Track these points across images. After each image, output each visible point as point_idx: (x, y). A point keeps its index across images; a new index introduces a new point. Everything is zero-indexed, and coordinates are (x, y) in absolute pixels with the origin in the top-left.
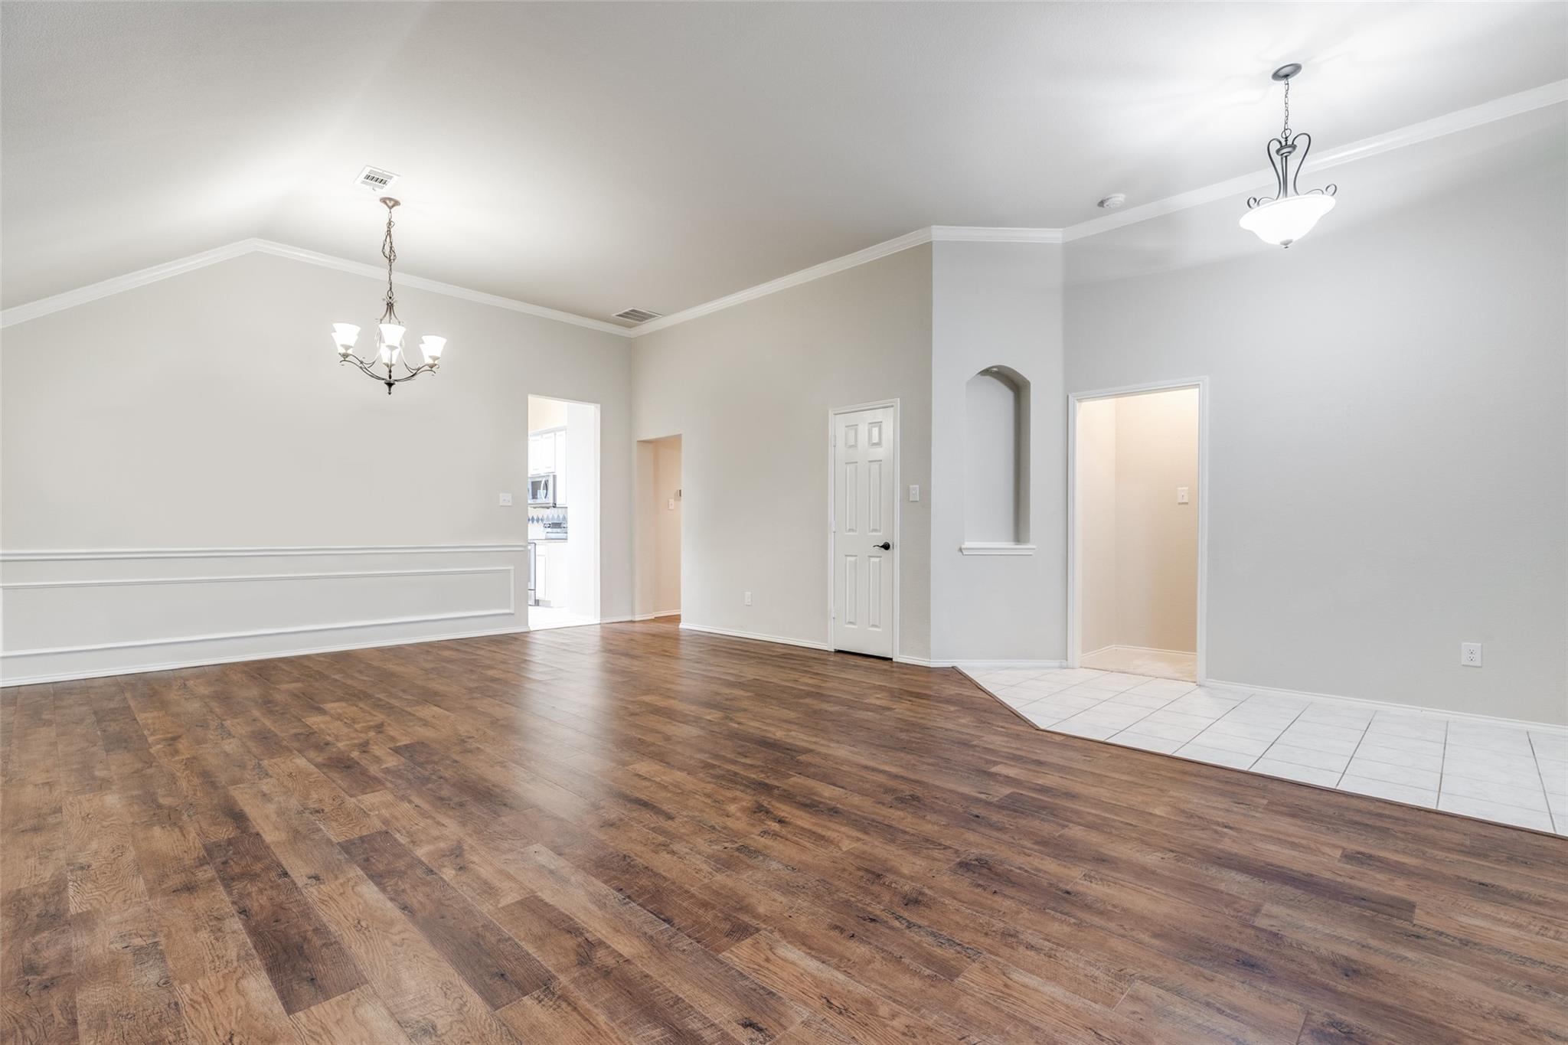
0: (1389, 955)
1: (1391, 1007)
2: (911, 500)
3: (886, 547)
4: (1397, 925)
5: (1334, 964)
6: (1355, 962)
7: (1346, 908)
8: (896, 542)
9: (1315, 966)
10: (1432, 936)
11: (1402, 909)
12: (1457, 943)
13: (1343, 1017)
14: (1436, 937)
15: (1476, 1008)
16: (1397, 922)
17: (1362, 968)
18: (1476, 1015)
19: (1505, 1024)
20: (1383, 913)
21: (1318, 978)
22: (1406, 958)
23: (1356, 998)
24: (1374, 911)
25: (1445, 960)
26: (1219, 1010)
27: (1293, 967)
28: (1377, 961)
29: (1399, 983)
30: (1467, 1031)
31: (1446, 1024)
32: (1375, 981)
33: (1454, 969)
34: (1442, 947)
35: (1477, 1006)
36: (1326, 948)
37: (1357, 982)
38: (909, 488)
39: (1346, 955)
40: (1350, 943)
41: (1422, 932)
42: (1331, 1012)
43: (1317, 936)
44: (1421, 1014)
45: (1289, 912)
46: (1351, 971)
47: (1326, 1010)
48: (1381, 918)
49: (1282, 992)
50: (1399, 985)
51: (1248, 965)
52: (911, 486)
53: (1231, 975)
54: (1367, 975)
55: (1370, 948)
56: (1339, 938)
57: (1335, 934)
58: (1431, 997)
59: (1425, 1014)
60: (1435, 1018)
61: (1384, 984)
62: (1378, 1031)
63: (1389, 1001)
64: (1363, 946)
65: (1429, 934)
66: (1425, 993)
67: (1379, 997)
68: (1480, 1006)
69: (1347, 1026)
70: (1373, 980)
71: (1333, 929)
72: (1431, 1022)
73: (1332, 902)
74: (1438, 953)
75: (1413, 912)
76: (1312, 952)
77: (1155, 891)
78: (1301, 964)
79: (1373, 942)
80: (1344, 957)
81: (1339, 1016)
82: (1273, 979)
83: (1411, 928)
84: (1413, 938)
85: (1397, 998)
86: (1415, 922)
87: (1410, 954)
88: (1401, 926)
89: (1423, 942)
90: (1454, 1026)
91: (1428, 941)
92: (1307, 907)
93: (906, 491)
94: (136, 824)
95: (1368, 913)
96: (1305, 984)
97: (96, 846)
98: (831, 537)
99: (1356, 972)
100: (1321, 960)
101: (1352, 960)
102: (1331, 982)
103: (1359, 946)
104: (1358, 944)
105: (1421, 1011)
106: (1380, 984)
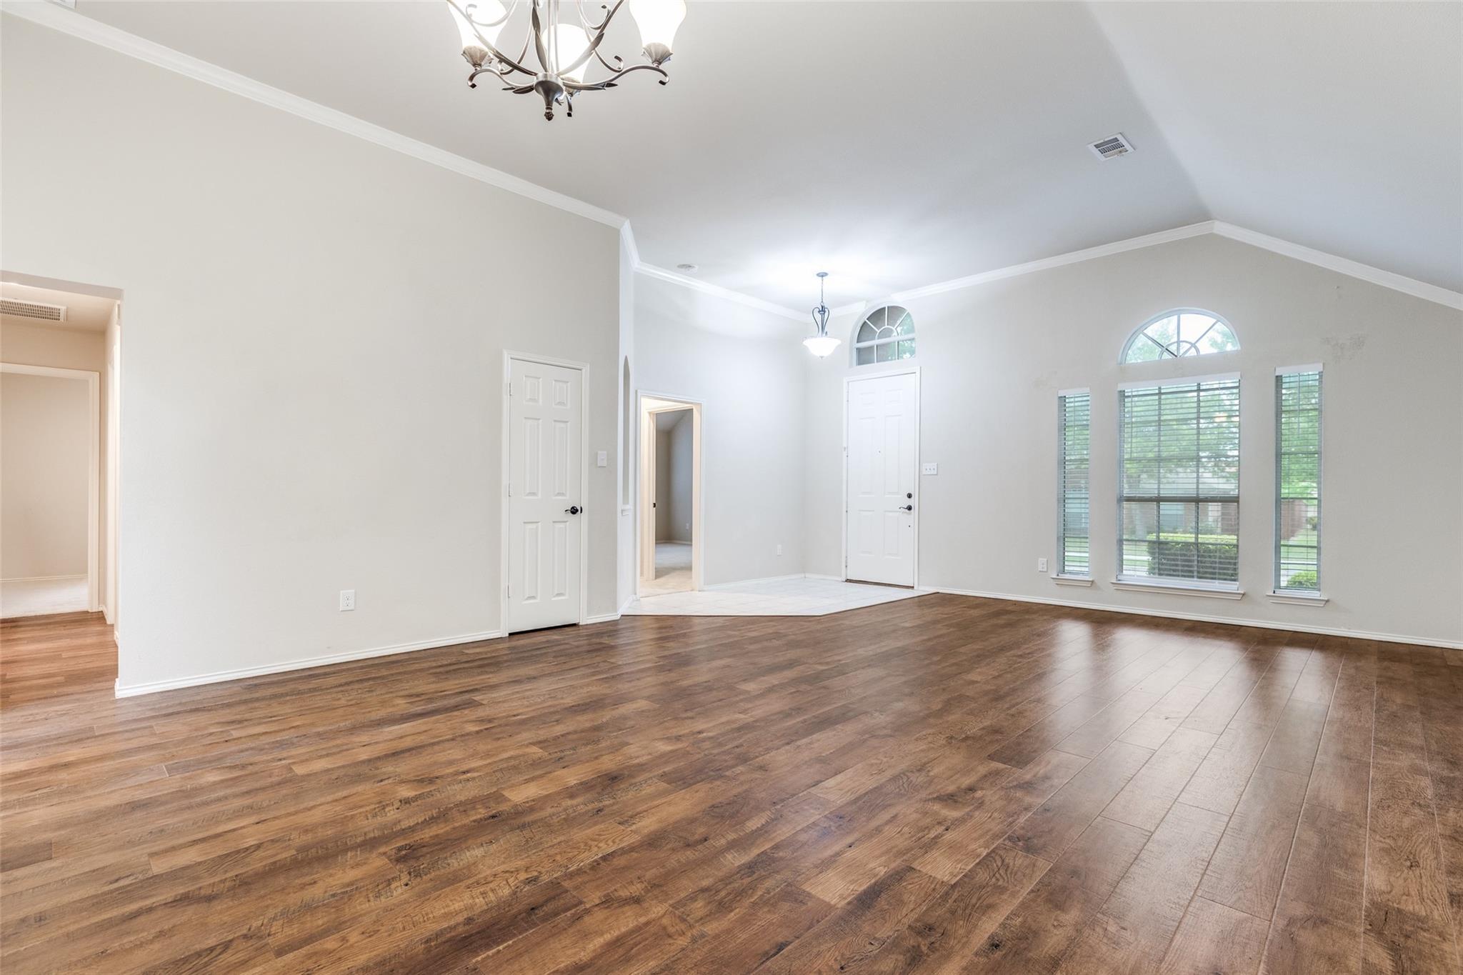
2: (599, 465)
3: (574, 511)
8: (583, 503)
38: (597, 454)
52: (599, 452)
93: (594, 458)
94: (1358, 824)
97: (1405, 820)
98: (505, 501)
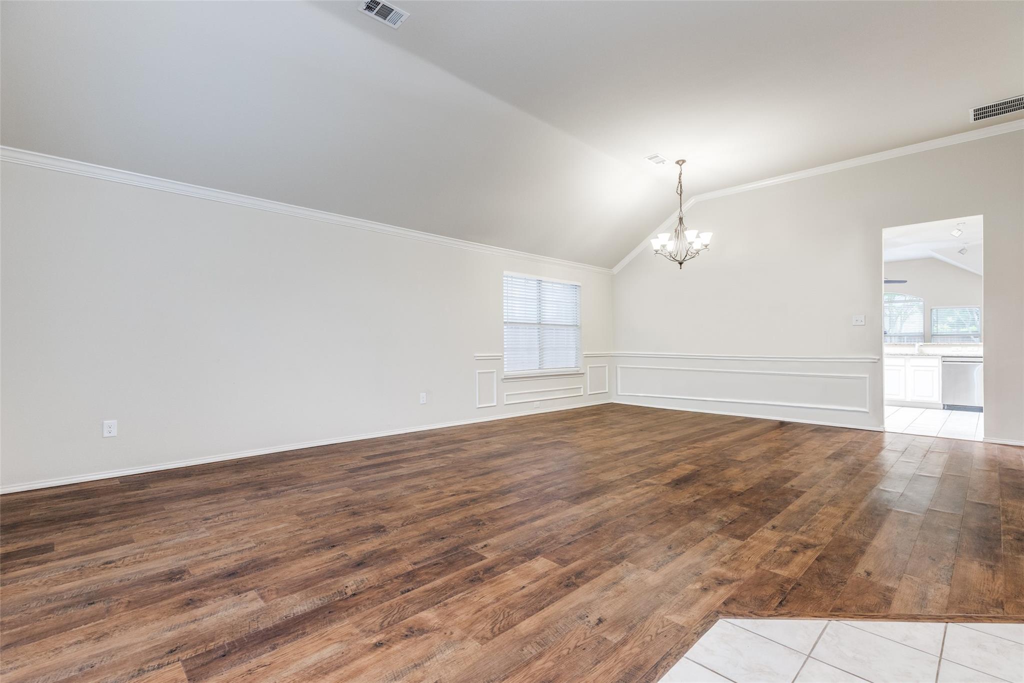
0: (179, 626)
1: (162, 600)
4: (189, 651)
5: (201, 600)
6: (192, 609)
7: (226, 639)
9: (207, 593)
10: (163, 660)
11: (196, 668)
12: (145, 667)
13: (178, 583)
14: (160, 661)
15: (122, 629)
16: (189, 653)
17: (187, 608)
18: (121, 625)
19: (106, 631)
20: (202, 654)
21: (201, 590)
22: (170, 631)
23: (178, 593)
24: (210, 652)
25: (149, 646)
26: (221, 556)
27: (215, 586)
28: (185, 617)
29: (166, 614)
30: (124, 614)
31: (134, 610)
32: (177, 606)
33: (140, 644)
34: (153, 656)
35: (122, 630)
36: (210, 606)
37: (184, 600)
39: (200, 609)
40: (204, 616)
41: (172, 658)
42: (184, 581)
43: (221, 607)
44: (148, 607)
45: (249, 610)
46: (190, 603)
47: (186, 581)
48: (201, 650)
49: (208, 575)
50: (164, 612)
51: (232, 574)
53: (232, 567)
54: (182, 607)
55: (192, 622)
56: (211, 615)
57: (215, 616)
58: (147, 618)
59: (145, 608)
60: (141, 609)
61: (171, 608)
62: (161, 587)
63: (165, 602)
64: (196, 620)
65: (165, 660)
66: (150, 618)
67: (170, 601)
68: (120, 631)
69: (174, 581)
70: (178, 606)
71: (218, 617)
72: (141, 607)
73: (238, 636)
74: (155, 648)
75: (187, 672)
76: (215, 598)
77: (313, 571)
78: (214, 590)
79: (192, 626)
80: (200, 607)
81: (180, 582)
82: (217, 576)
83: (180, 655)
84: (173, 648)
85: (162, 606)
86: (180, 664)
87: (169, 635)
88: (186, 652)
89: (167, 650)
90: (131, 612)
91: (164, 653)
92: (245, 620)
95: (212, 645)
96: (201, 584)
99: (188, 604)
100: (208, 598)
101: (195, 608)
102: (194, 592)
103: (197, 618)
104: (199, 619)
105: (147, 608)
106: (174, 607)
